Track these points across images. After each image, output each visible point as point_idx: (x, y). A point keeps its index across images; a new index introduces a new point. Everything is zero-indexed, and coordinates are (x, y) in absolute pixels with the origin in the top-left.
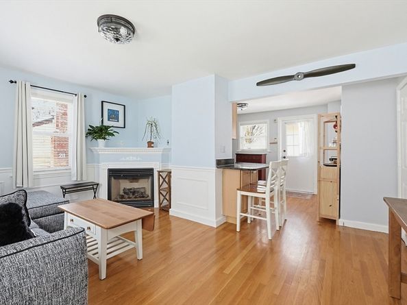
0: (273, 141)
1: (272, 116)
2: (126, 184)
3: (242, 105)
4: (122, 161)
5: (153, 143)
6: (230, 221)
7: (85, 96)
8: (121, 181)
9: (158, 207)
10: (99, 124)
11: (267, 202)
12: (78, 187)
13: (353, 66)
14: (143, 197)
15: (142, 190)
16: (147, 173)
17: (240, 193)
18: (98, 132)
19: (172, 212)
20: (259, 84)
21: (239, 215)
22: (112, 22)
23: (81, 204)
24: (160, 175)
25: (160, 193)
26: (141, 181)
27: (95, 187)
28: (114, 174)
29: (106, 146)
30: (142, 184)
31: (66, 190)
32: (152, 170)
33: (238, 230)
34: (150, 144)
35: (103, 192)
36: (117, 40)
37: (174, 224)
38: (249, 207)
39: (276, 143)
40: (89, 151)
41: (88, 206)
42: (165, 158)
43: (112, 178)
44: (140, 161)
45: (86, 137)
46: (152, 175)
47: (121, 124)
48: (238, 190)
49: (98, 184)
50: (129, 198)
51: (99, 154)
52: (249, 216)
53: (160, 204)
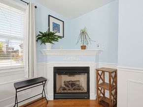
7: (36, 7)
8: (62, 76)
18: (47, 37)
24: (97, 73)
27: (44, 82)
28: (58, 71)
30: (81, 79)
32: (88, 68)
40: (39, 52)
43: (57, 74)
45: (37, 41)
46: (88, 73)
47: (61, 34)
49: (46, 80)
50: (69, 90)
51: (46, 55)
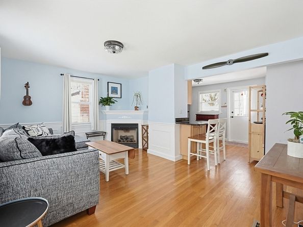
0: (224, 105)
1: (223, 86)
2: (122, 133)
3: (197, 80)
4: (120, 119)
5: (138, 107)
6: (185, 159)
7: (98, 80)
8: (119, 131)
9: (142, 148)
10: (106, 97)
11: (207, 146)
12: (95, 134)
13: (266, 54)
14: (132, 142)
15: (132, 138)
16: (134, 127)
17: (190, 140)
18: (106, 101)
19: (149, 151)
20: (204, 68)
21: (189, 154)
22: (111, 44)
23: (96, 142)
24: (143, 128)
25: (143, 139)
26: (131, 131)
27: (104, 134)
28: (115, 127)
29: (110, 109)
30: (131, 134)
31: (88, 135)
32: (137, 125)
33: (189, 163)
34: (136, 108)
35: (109, 137)
36: (114, 52)
37: (150, 158)
38: (198, 150)
39: (226, 106)
40: (101, 112)
41: (100, 144)
42: (146, 117)
43: (114, 129)
44: (130, 119)
45: (99, 104)
46: (137, 128)
47: (119, 95)
48: (189, 138)
49: (105, 133)
50: (124, 142)
51: (106, 115)
52: (198, 155)
53: (143, 146)
